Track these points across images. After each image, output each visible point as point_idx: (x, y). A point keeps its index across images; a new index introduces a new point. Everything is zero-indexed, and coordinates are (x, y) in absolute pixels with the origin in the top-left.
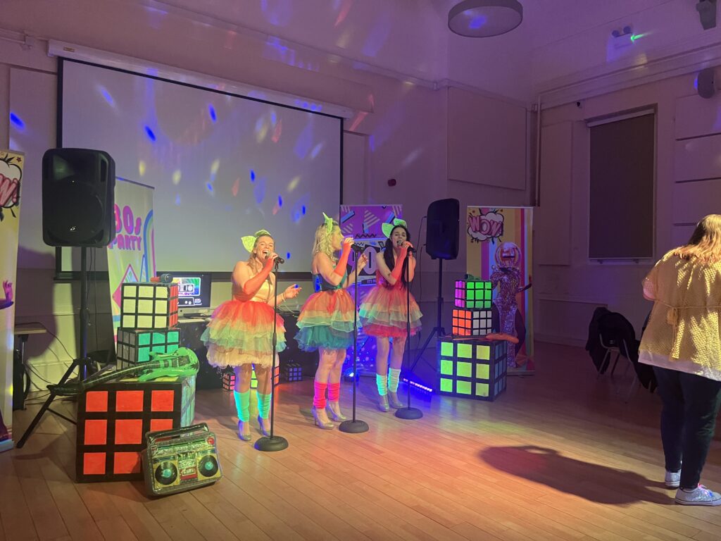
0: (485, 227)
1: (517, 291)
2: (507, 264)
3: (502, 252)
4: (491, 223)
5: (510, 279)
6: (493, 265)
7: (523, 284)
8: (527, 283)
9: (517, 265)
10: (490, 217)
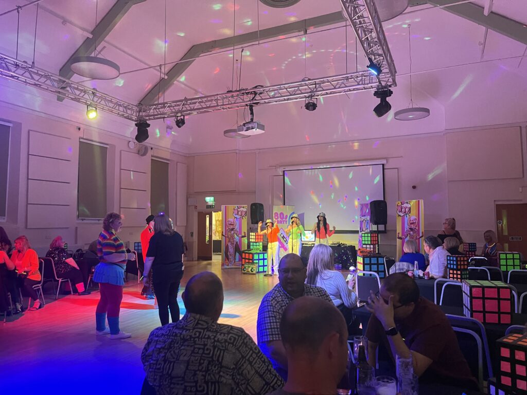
0: (403, 210)
1: (416, 239)
2: (413, 226)
3: (410, 221)
4: (406, 208)
5: (414, 233)
6: (407, 227)
7: (419, 236)
8: (421, 235)
9: (416, 226)
10: (405, 205)
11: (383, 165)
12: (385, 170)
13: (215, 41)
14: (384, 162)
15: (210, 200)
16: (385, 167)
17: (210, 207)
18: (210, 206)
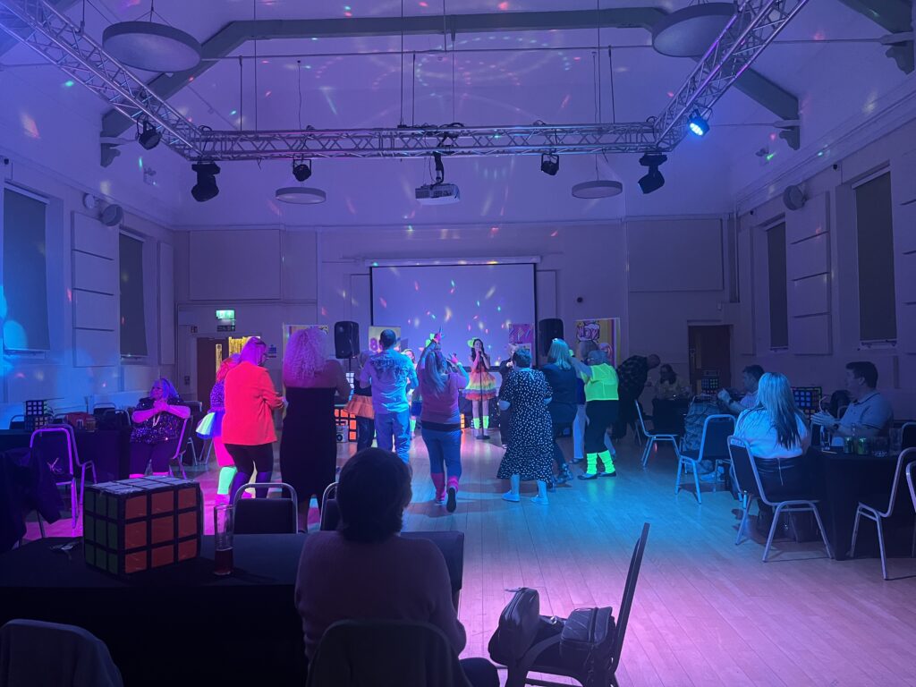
0: (587, 333)
4: (591, 331)
10: (591, 326)
11: (535, 264)
12: (538, 274)
13: (281, 21)
14: (534, 260)
15: (225, 315)
16: (539, 268)
17: (226, 329)
18: (226, 326)
